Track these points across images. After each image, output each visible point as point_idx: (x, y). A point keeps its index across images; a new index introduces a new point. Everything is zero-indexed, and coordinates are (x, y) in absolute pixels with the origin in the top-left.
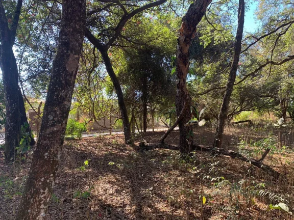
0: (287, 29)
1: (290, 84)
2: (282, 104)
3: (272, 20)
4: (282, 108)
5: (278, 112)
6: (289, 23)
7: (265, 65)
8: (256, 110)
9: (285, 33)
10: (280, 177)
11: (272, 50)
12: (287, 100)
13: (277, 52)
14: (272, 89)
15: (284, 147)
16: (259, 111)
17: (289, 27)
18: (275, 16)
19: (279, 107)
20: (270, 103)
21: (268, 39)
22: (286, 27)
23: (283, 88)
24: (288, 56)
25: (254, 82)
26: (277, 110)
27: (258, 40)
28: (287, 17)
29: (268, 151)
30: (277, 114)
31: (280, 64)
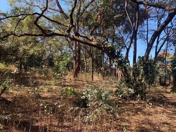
0: (25, 18)
1: (25, 49)
2: (20, 61)
3: (17, 9)
4: (20, 63)
5: (17, 65)
6: (26, 15)
7: (10, 35)
8: (4, 63)
9: (23, 19)
10: (10, 104)
11: (15, 26)
12: (23, 58)
13: (18, 29)
14: (14, 51)
15: (17, 86)
16: (5, 64)
17: (26, 17)
18: (18, 7)
19: (18, 62)
20: (13, 59)
21: (13, 19)
22: (24, 16)
23: (21, 51)
24: (24, 33)
25: (2, 44)
26: (16, 63)
27: (7, 18)
28: (25, 11)
29: (5, 88)
30: (17, 66)
31: (19, 37)
